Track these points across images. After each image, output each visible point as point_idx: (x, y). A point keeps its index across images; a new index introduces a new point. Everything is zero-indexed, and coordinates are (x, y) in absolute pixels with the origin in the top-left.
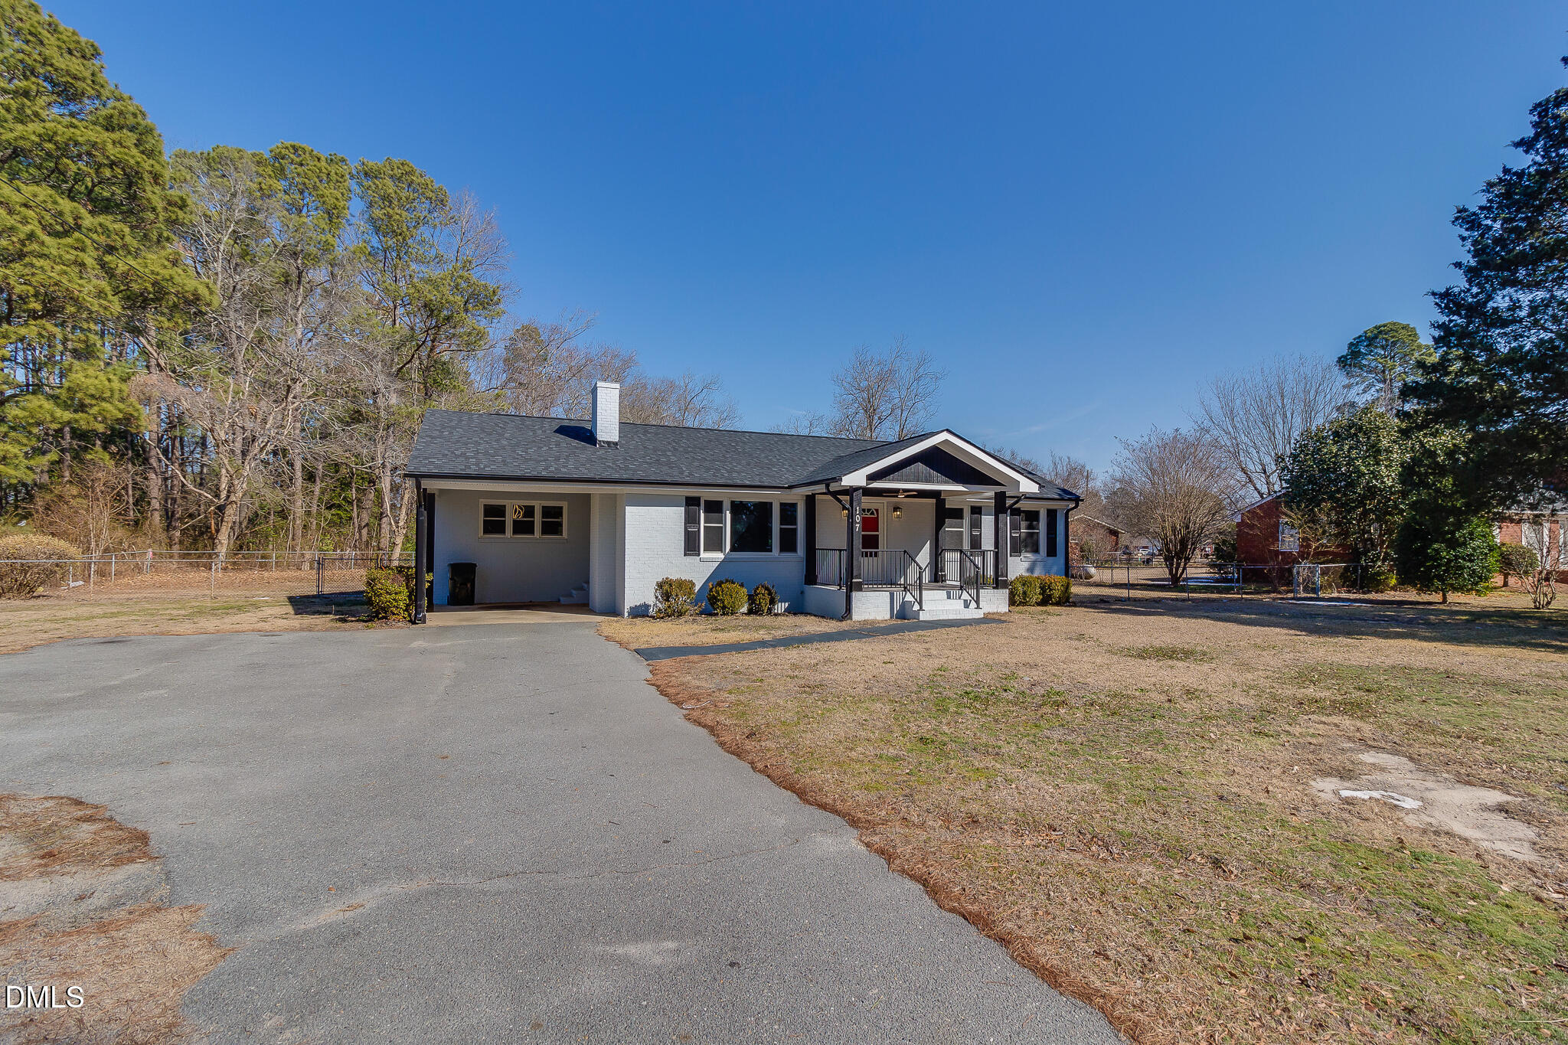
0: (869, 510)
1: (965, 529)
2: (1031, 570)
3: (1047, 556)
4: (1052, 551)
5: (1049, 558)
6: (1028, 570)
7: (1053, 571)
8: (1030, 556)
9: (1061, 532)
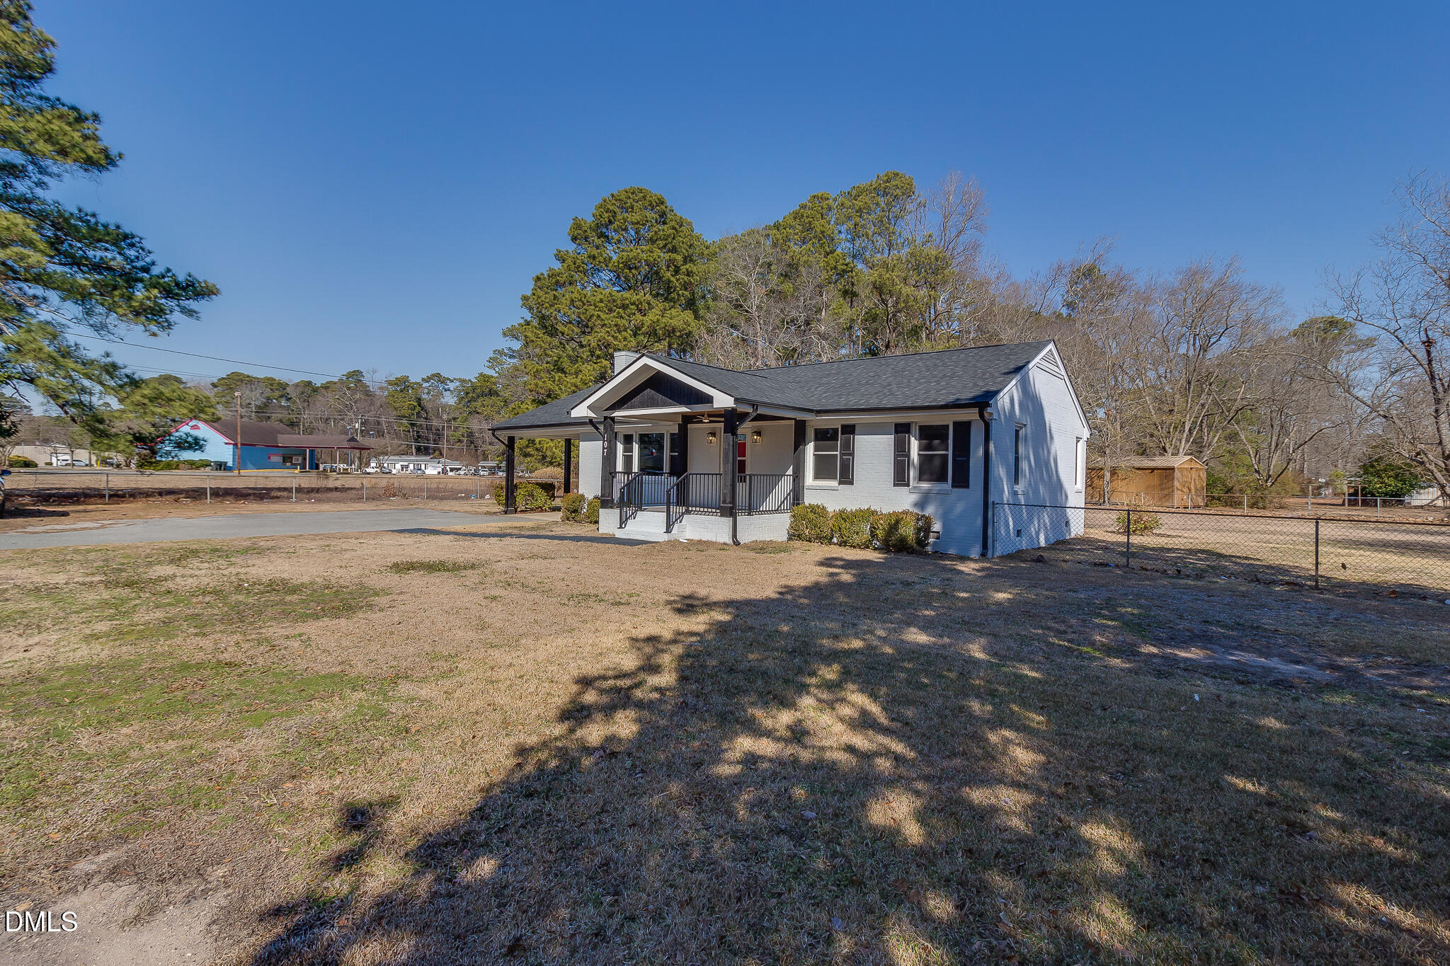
1: (838, 454)
2: (921, 503)
3: (953, 487)
4: (962, 480)
5: (955, 489)
6: (916, 505)
7: (959, 508)
8: (925, 485)
9: (977, 453)
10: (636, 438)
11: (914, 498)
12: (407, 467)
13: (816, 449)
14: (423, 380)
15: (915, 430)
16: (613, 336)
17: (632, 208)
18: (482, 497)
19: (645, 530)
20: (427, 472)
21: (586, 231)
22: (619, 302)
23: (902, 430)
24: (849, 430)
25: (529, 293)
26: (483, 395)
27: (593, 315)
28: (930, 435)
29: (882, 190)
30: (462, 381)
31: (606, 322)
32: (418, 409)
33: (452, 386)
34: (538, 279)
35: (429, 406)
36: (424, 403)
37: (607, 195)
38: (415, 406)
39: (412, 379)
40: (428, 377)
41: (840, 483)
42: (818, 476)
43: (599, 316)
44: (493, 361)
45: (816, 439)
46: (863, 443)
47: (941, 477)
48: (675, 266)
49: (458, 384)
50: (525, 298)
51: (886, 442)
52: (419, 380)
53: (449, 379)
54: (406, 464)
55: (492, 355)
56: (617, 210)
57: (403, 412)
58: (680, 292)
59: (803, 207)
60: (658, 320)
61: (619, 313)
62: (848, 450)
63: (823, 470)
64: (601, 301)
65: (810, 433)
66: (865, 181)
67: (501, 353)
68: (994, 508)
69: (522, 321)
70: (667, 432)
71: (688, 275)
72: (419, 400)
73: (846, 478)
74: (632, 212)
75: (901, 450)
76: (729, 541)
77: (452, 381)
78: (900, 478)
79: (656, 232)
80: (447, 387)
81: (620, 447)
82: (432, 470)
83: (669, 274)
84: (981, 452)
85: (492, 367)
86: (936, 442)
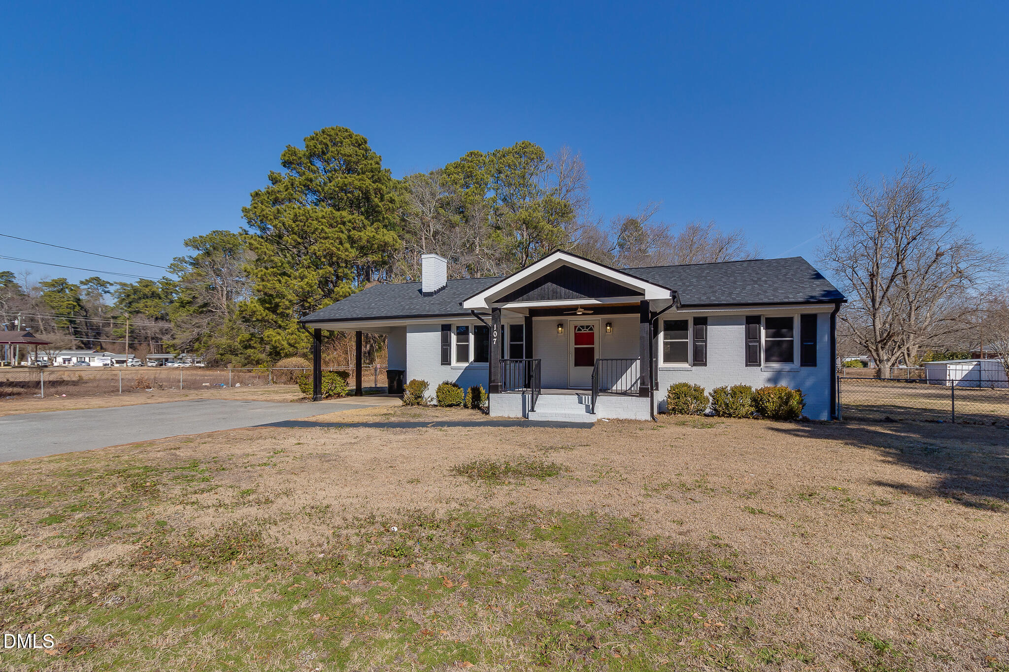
0: (587, 327)
1: (690, 340)
2: (775, 379)
3: (802, 365)
4: (809, 359)
5: (803, 368)
6: (769, 380)
7: (809, 383)
8: (776, 365)
9: (823, 339)
10: (471, 329)
11: (767, 375)
12: (69, 360)
13: (665, 338)
14: (82, 283)
15: (763, 321)
16: (336, 248)
17: (342, 143)
18: (233, 385)
19: (563, 412)
20: (92, 364)
21: (301, 158)
22: (339, 219)
23: (752, 321)
24: (701, 322)
25: (249, 207)
26: (145, 296)
27: (316, 229)
28: (778, 326)
29: (522, 152)
30: (123, 285)
31: (329, 235)
32: (77, 308)
33: (112, 289)
34: (257, 194)
35: (89, 306)
36: (83, 303)
37: (319, 130)
38: (74, 306)
39: (70, 282)
40: (87, 280)
41: (694, 365)
42: (667, 359)
43: (323, 229)
44: (174, 268)
45: (665, 330)
46: (714, 332)
47: (787, 358)
48: (381, 194)
49: (119, 287)
50: (245, 210)
51: (738, 331)
52: (78, 283)
53: (109, 283)
54: (69, 357)
55: (172, 262)
56: (329, 143)
57: (61, 310)
58: (385, 216)
59: (463, 160)
60: (374, 236)
61: (340, 228)
62: (701, 336)
63: (675, 354)
64: (323, 217)
65: (661, 325)
66: (506, 146)
67: (182, 260)
68: (838, 382)
69: (240, 230)
70: (508, 324)
71: (391, 202)
72: (78, 300)
73: (700, 359)
74: (341, 146)
75: (751, 336)
76: (649, 418)
77: (111, 284)
78: (752, 359)
79: (365, 165)
80: (106, 289)
81: (454, 338)
82: (97, 362)
83: (376, 200)
84: (827, 338)
85: (174, 272)
86: (784, 331)
